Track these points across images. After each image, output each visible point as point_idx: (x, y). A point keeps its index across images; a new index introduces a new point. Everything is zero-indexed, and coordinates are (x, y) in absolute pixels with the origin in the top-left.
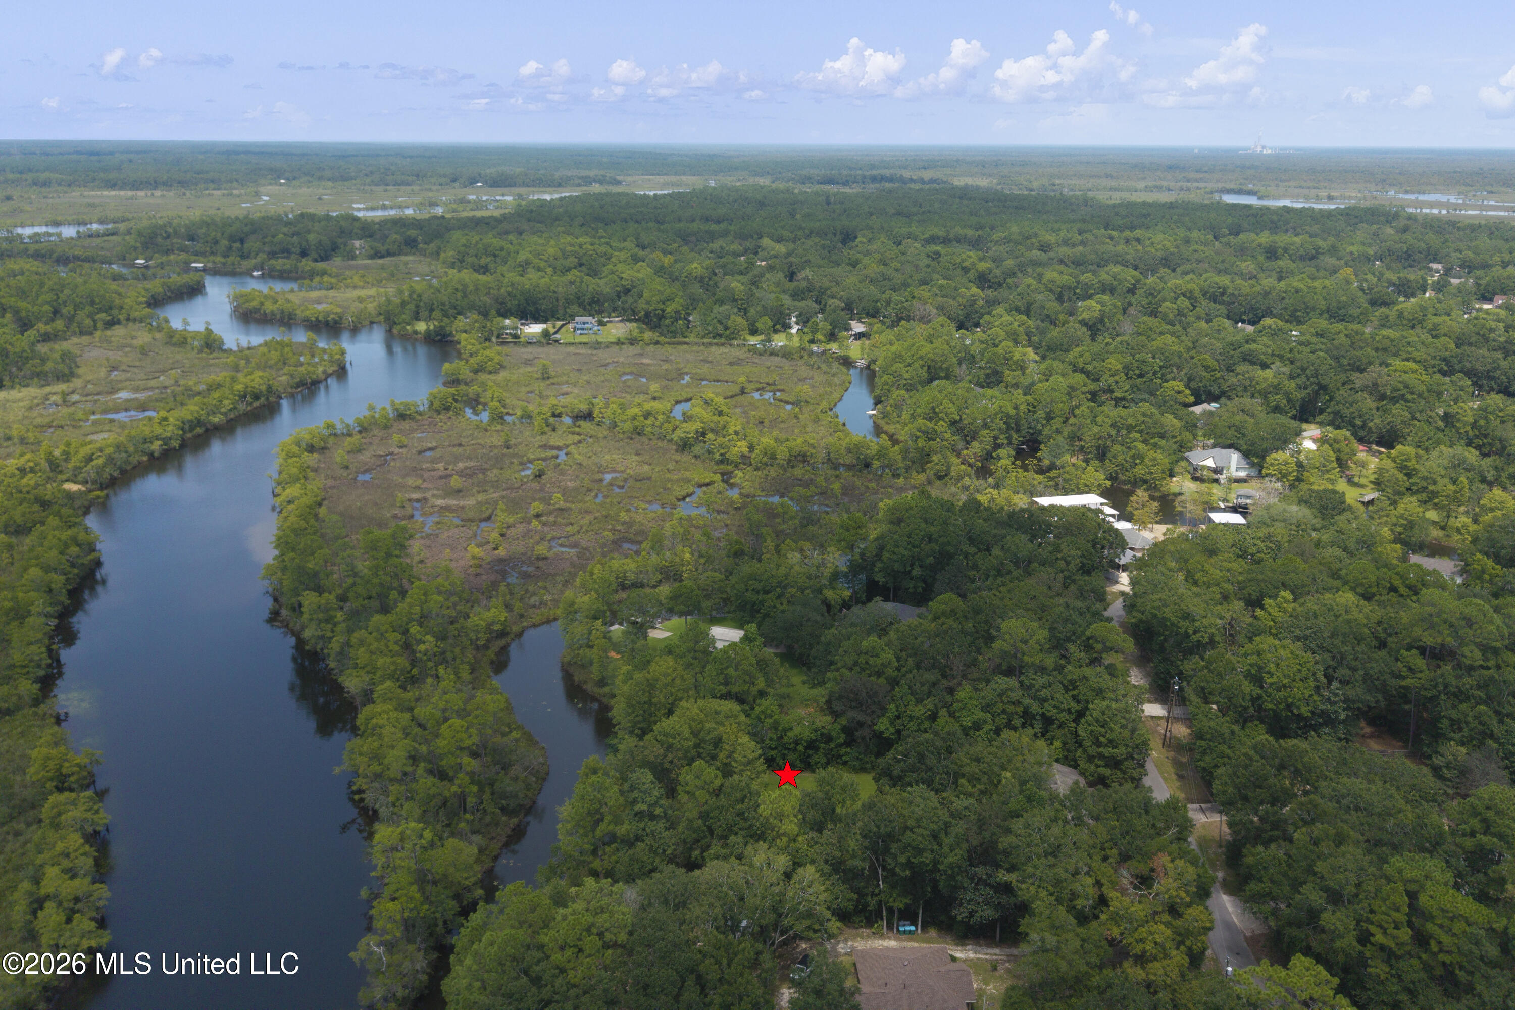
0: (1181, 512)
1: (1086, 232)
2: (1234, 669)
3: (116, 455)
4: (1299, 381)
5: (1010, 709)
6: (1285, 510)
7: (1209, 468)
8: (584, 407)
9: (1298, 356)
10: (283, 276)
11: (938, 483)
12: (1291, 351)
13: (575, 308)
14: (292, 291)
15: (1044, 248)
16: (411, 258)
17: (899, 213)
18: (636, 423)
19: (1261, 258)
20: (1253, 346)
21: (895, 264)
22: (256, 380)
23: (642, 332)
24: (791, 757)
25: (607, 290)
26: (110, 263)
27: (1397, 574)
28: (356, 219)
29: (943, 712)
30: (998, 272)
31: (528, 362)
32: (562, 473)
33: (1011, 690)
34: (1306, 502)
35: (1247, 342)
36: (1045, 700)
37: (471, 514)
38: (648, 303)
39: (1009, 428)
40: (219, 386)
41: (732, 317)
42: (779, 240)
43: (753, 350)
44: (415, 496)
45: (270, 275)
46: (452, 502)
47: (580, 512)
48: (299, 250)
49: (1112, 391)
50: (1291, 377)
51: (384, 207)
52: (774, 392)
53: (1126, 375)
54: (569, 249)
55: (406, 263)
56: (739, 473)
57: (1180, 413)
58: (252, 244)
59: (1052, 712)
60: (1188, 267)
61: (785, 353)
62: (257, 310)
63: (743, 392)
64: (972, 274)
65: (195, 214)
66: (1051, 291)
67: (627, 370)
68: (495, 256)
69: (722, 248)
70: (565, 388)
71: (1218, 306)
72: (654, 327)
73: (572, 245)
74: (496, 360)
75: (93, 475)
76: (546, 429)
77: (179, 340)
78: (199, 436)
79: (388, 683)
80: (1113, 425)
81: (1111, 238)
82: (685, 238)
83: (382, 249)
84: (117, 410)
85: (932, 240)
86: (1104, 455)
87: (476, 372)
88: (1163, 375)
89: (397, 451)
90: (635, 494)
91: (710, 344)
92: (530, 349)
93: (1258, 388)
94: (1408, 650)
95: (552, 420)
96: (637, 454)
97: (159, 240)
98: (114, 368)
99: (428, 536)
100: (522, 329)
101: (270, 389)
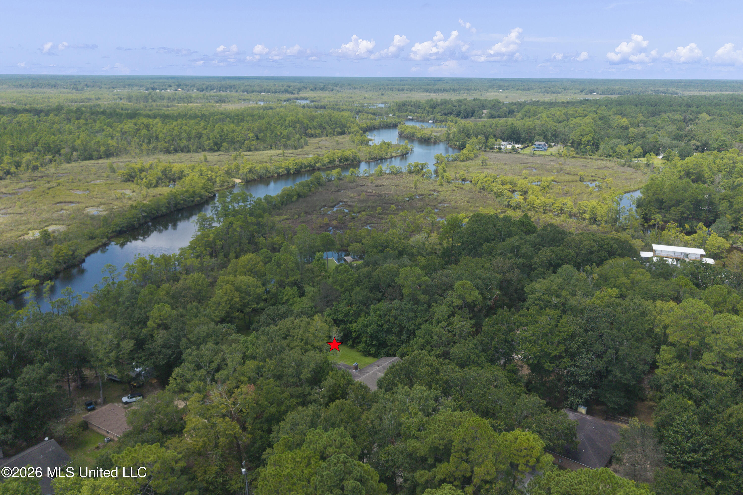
3: (261, 171)
14: (432, 128)
22: (349, 153)
23: (568, 151)
32: (422, 201)
37: (356, 209)
38: (574, 135)
43: (620, 163)
44: (345, 200)
45: (435, 122)
46: (355, 204)
63: (581, 180)
67: (533, 166)
70: (486, 170)
72: (576, 149)
75: (243, 176)
83: (494, 113)
87: (454, 160)
89: (369, 184)
91: (601, 159)
92: (498, 154)
100: (507, 146)
101: (355, 158)
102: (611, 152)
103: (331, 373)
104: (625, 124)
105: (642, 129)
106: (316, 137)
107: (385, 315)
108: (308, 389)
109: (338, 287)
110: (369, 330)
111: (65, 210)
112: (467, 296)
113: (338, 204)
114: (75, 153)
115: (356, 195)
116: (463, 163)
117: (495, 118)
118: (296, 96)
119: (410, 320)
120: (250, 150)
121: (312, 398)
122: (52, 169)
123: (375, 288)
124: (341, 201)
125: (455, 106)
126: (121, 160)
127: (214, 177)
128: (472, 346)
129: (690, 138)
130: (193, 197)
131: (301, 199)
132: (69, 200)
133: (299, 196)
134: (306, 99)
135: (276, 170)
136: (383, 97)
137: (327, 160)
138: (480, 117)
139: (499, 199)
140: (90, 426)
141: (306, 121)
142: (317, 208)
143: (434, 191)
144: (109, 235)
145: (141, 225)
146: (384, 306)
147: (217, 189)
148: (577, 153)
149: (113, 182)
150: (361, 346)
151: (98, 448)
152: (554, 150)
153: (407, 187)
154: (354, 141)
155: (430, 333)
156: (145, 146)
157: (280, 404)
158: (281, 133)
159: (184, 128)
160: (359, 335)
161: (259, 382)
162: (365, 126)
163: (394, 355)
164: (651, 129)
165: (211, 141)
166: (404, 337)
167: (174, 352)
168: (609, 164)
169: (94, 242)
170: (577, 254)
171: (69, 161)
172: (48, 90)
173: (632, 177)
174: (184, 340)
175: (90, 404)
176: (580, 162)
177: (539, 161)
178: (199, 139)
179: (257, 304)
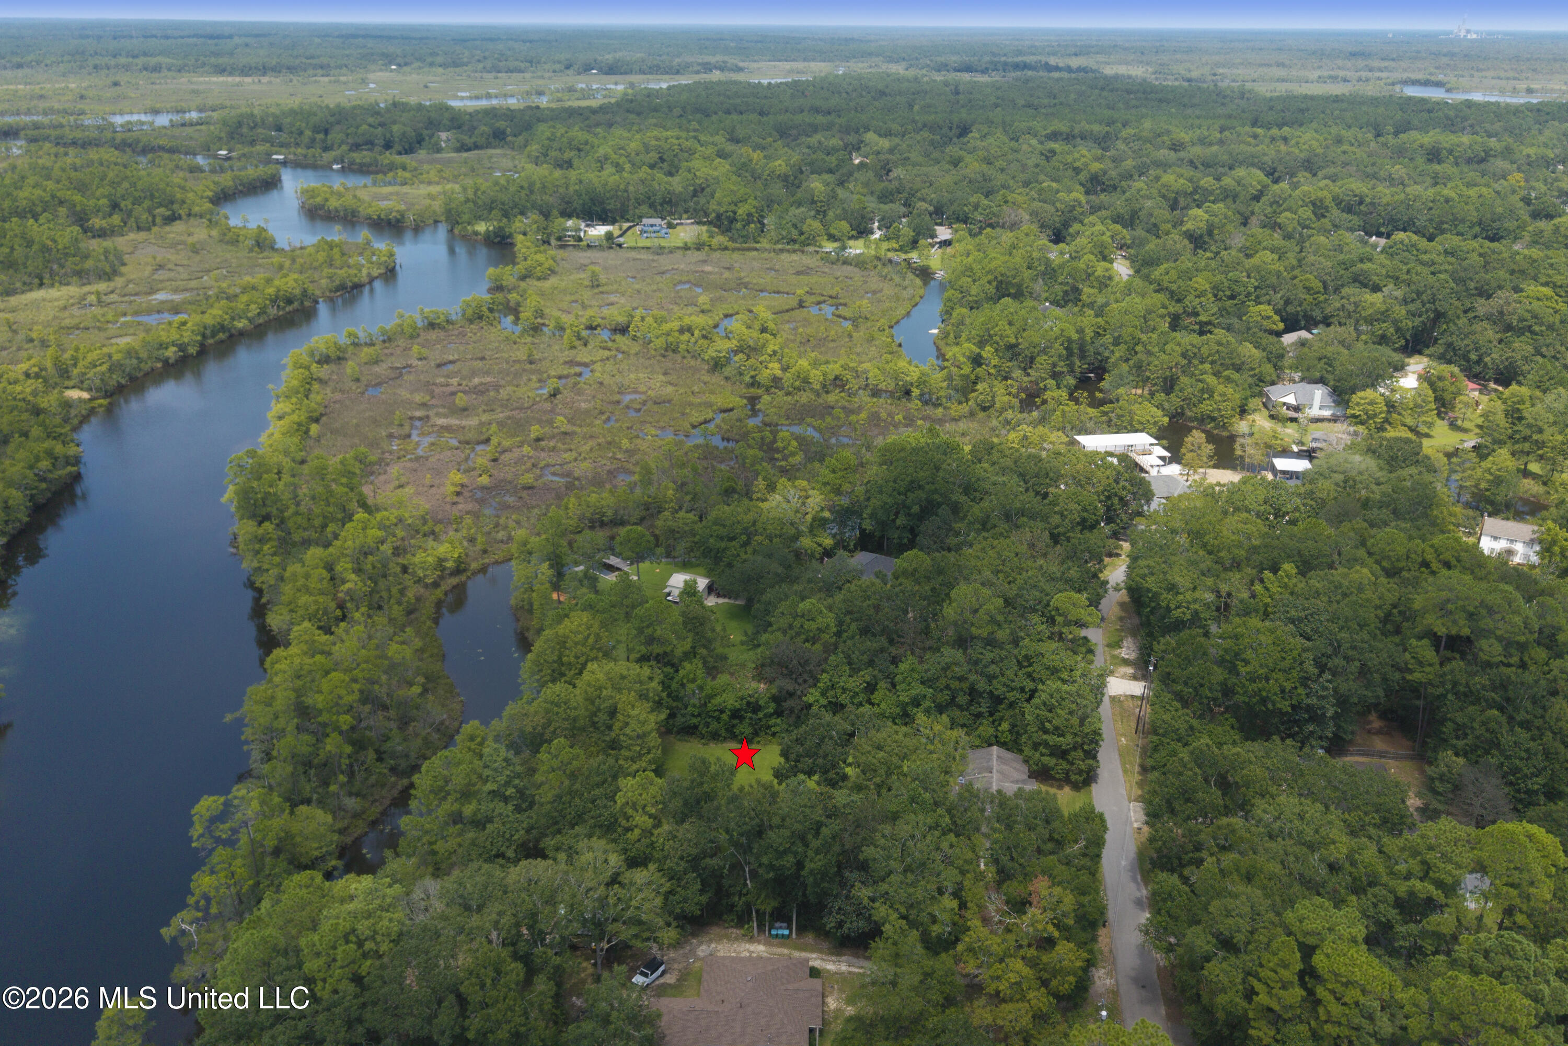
0: (1242, 457)
1: (1228, 128)
2: (1205, 654)
3: (127, 361)
4: (1412, 307)
5: (955, 684)
6: (1346, 461)
7: (1289, 407)
8: (622, 319)
9: (1415, 278)
10: (363, 170)
11: (982, 415)
12: (1408, 272)
13: (644, 209)
14: (365, 186)
15: (1176, 147)
16: (498, 151)
17: (1029, 106)
18: (670, 339)
19: (1420, 161)
20: (1367, 266)
21: (1000, 163)
22: (290, 283)
23: (712, 237)
24: (714, 725)
25: (679, 189)
26: (195, 154)
27: (1432, 546)
28: (448, 108)
29: (882, 685)
30: (1113, 173)
31: (582, 267)
32: (580, 393)
33: (956, 664)
34: (1374, 452)
35: (1361, 261)
36: (995, 677)
37: (471, 436)
38: (719, 204)
39: (1070, 354)
40: (254, 288)
41: (809, 221)
42: (887, 134)
43: (826, 258)
44: (418, 414)
45: (350, 169)
46: (454, 421)
47: (584, 438)
48: (383, 142)
49: (1197, 314)
50: (1405, 302)
51: (489, 96)
52: (837, 306)
53: (1215, 296)
54: (654, 143)
55: (490, 157)
56: (766, 398)
57: (1264, 342)
58: (336, 135)
59: (1000, 690)
60: (1331, 170)
61: (860, 263)
62: (321, 207)
63: (801, 305)
64: (1082, 177)
65: (293, 103)
66: (1164, 197)
67: (684, 278)
68: (579, 150)
69: (820, 142)
70: (612, 298)
71: (1350, 217)
72: (726, 230)
73: (658, 139)
74: (546, 265)
75: (98, 382)
76: (577, 343)
77: (232, 239)
78: (222, 342)
79: (306, 624)
80: (1184, 355)
81: (1255, 136)
82: (783, 132)
83: (469, 141)
84: (149, 312)
85: (1054, 136)
86: (1172, 387)
87: (523, 278)
88: (1257, 297)
89: (415, 363)
90: (649, 419)
91: (782, 250)
92: (589, 253)
93: (1364, 314)
94: (1420, 638)
95: (585, 333)
96: (665, 374)
97: (245, 130)
98: (161, 267)
99: (418, 459)
100: (584, 230)
101: (305, 294)
102: (795, 233)
106: (113, 234)
109: (807, 645)
117: (473, 149)
124: (414, 418)
130: (55, 466)
135: (156, 354)
137: (254, 310)
138: (440, 150)
142: (385, 447)
143: (574, 363)
146: (919, 663)
148: (731, 240)
154: (234, 243)
162: (209, 193)
177: (681, 263)
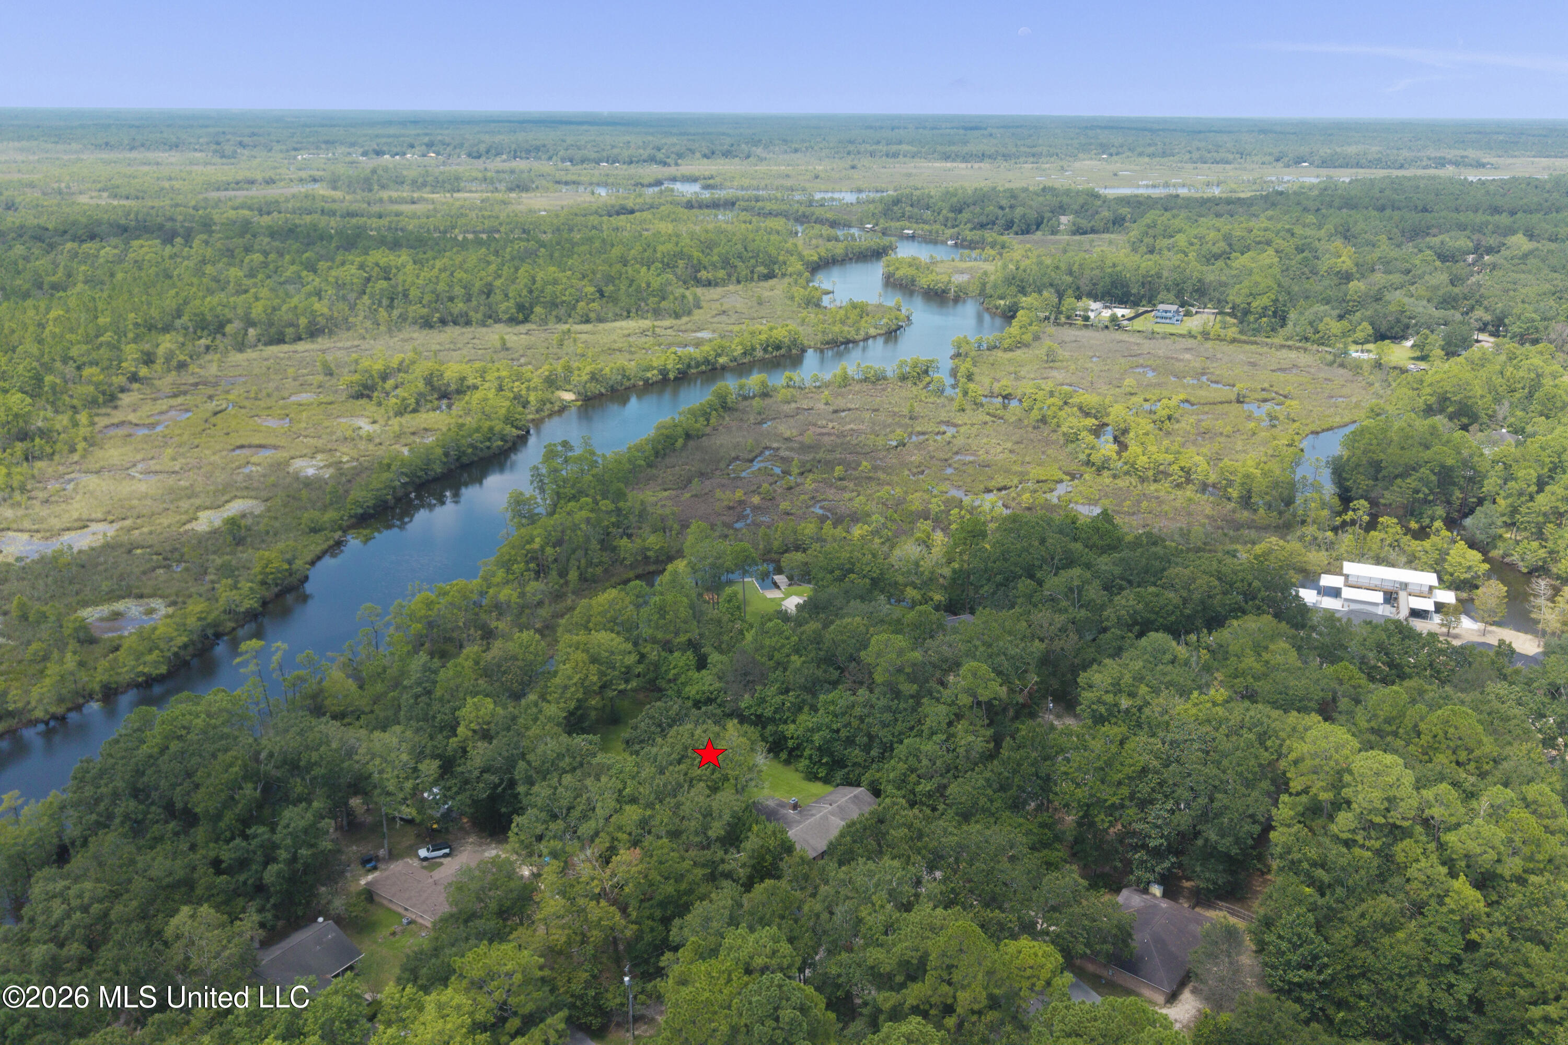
10: (968, 246)
13: (1169, 295)
23: (1224, 327)
26: (850, 227)
32: (922, 448)
38: (1237, 295)
44: (775, 445)
45: (959, 245)
46: (794, 455)
47: (879, 484)
48: (1003, 223)
63: (1240, 400)
70: (1053, 373)
72: (1239, 322)
75: (579, 388)
76: (969, 407)
89: (820, 406)
90: (954, 478)
98: (724, 313)
99: (735, 478)
100: (1099, 311)
101: (794, 342)
102: (1309, 331)
103: (755, 828)
104: (1345, 267)
105: (1379, 278)
106: (717, 285)
107: (844, 714)
108: (720, 853)
109: (764, 659)
110: (816, 737)
111: (255, 464)
112: (980, 691)
113: (761, 453)
114: (252, 331)
115: (795, 432)
116: (1010, 355)
117: (1085, 233)
118: (672, 171)
119: (885, 725)
120: (588, 321)
121: (726, 867)
122: (211, 367)
123: (829, 660)
124: (766, 448)
125: (1002, 208)
126: (340, 345)
127: (523, 392)
128: (982, 782)
129: (1472, 302)
130: (489, 439)
131: (691, 443)
132: (256, 441)
133: (688, 436)
134: (693, 179)
135: (641, 374)
136: (855, 174)
137: (739, 350)
138: (1054, 232)
139: (1071, 447)
140: (376, 898)
141: (696, 254)
142: (722, 465)
143: (948, 423)
144: (345, 524)
145: (398, 500)
146: (840, 697)
147: (531, 417)
148: (1241, 332)
149: (330, 398)
150: (804, 763)
151: (394, 934)
152: (1194, 323)
153: (895, 414)
154: (792, 298)
155: (916, 754)
156: (383, 313)
157: (679, 878)
158: (648, 285)
159: (459, 274)
160: (799, 745)
161: (646, 844)
162: (815, 258)
163: (859, 785)
164: (1396, 278)
165: (511, 303)
166: (874, 753)
167: (502, 780)
168: (1303, 359)
169: (319, 538)
170: (1185, 601)
171: (241, 347)
172: (162, 156)
173: (1344, 391)
174: (522, 764)
175: (369, 861)
176: (1242, 353)
177: (1162, 348)
178: (488, 297)
179: (627, 681)
